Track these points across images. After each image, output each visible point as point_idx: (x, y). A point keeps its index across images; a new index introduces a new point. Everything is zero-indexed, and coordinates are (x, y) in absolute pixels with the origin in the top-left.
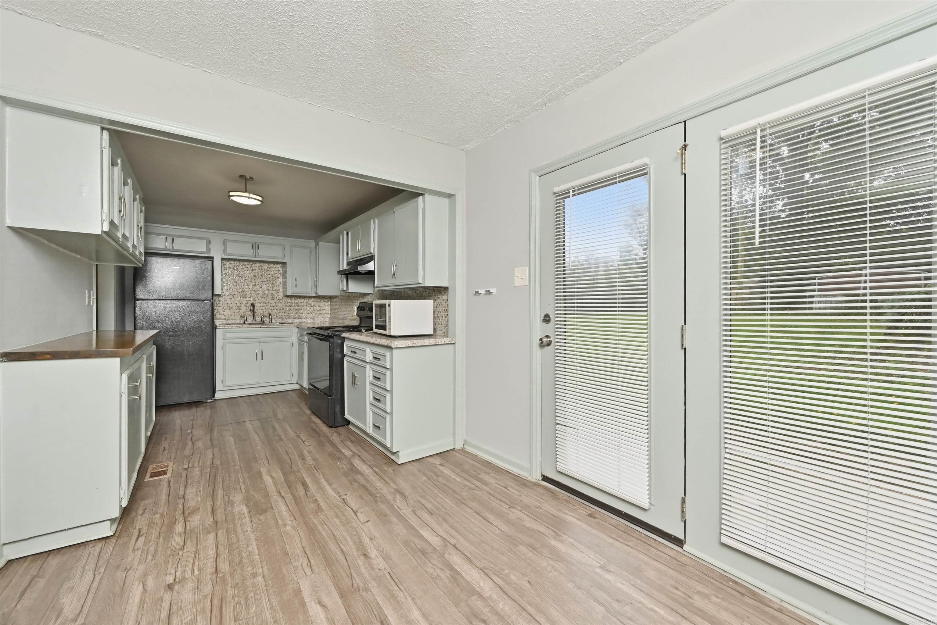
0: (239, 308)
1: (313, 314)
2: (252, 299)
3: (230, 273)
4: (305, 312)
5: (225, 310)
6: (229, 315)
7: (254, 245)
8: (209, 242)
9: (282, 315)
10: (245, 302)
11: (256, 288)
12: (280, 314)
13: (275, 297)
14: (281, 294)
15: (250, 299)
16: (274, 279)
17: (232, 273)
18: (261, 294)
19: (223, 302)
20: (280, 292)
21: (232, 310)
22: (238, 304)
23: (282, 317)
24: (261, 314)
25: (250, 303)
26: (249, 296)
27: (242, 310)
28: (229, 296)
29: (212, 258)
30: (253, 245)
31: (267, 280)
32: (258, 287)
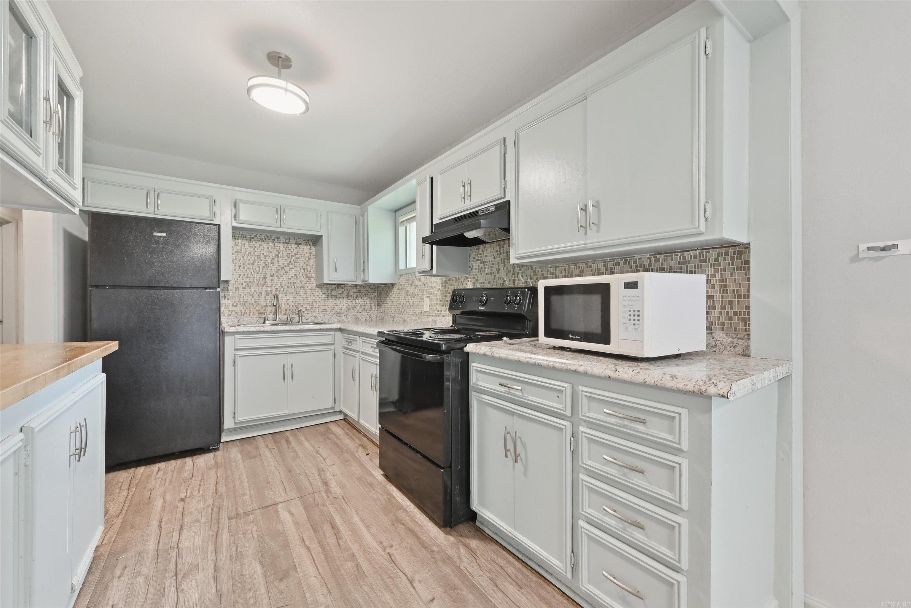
0: (256, 301)
1: (355, 309)
2: (273, 289)
3: (244, 250)
4: (345, 306)
5: (237, 304)
6: (243, 312)
7: (279, 210)
8: (213, 202)
9: (314, 312)
10: (264, 293)
11: (279, 272)
12: (313, 310)
13: (305, 285)
14: (314, 283)
15: (271, 289)
16: (305, 261)
17: (246, 251)
18: (287, 282)
19: (233, 292)
20: (312, 280)
21: (246, 304)
22: (256, 296)
23: (314, 314)
24: (286, 310)
25: (271, 295)
26: (270, 285)
27: (261, 305)
28: (242, 284)
29: (219, 226)
30: (277, 209)
31: (295, 262)
32: (283, 272)
